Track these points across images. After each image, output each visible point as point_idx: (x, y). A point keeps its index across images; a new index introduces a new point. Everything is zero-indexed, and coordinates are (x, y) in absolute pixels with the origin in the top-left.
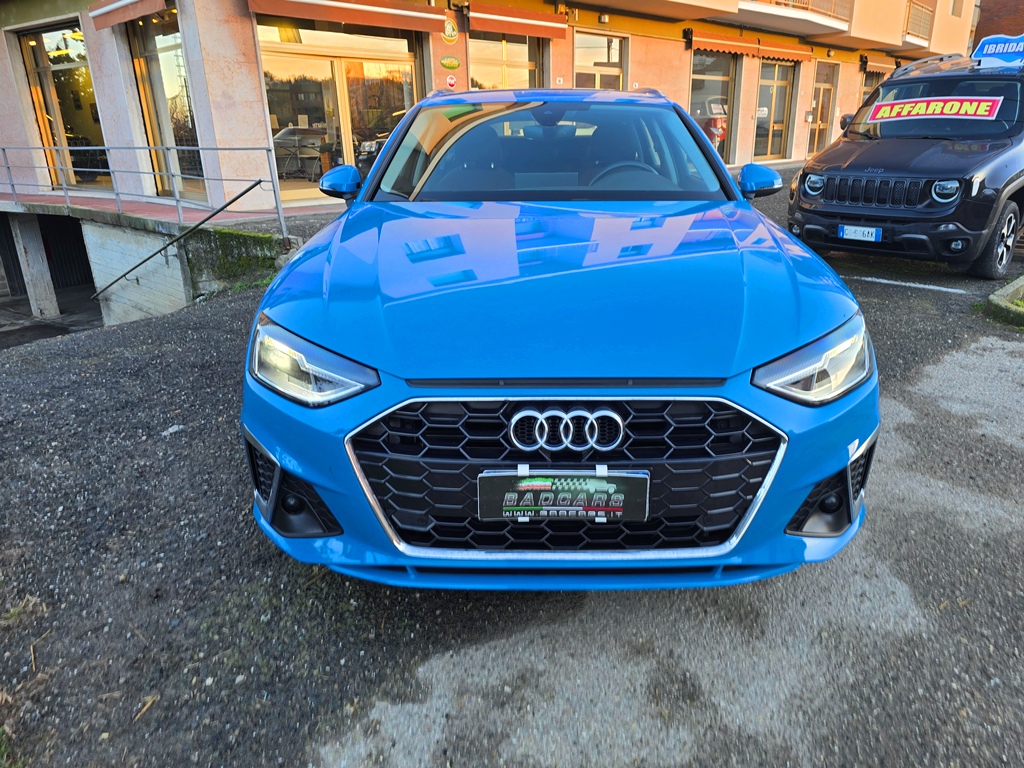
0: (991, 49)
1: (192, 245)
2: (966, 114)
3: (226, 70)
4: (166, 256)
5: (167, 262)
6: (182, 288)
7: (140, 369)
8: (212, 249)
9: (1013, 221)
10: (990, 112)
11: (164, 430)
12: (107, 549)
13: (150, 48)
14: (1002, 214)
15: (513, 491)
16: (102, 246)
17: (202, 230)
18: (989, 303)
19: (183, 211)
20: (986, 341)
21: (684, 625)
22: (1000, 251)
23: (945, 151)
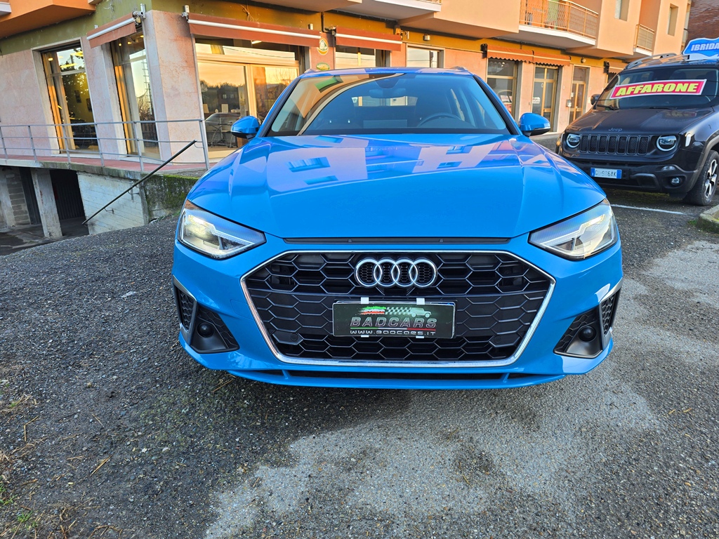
0: (697, 47)
1: (149, 186)
2: (680, 92)
3: (174, 72)
4: (132, 194)
5: (132, 198)
6: (142, 216)
7: (109, 258)
8: (162, 189)
9: (716, 165)
10: (698, 89)
11: (123, 294)
12: (80, 366)
13: (126, 59)
14: (708, 159)
15: (358, 316)
16: (91, 189)
17: (155, 176)
18: (700, 219)
19: (144, 165)
20: (697, 244)
21: (481, 421)
22: (707, 185)
23: (664, 117)
